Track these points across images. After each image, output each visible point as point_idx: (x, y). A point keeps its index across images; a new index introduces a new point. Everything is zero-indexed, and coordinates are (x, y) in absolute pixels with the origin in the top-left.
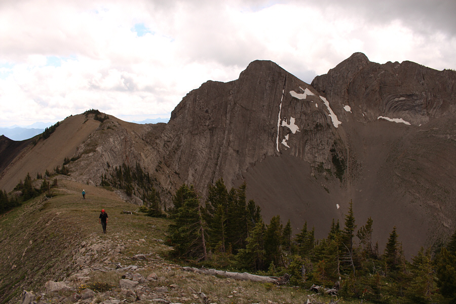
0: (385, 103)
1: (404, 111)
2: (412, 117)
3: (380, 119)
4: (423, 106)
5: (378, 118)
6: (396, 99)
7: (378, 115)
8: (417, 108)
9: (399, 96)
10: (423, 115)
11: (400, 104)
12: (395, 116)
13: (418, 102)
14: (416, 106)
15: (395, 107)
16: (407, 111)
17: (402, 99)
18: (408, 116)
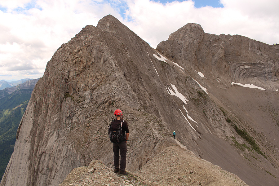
0: (233, 70)
1: (252, 78)
2: (263, 83)
3: (234, 84)
4: (272, 73)
5: (232, 84)
6: (242, 67)
7: (230, 81)
8: (266, 75)
9: (242, 64)
10: (275, 81)
11: (247, 71)
12: (245, 82)
13: (267, 70)
14: (266, 73)
15: (244, 74)
16: (256, 78)
17: (246, 67)
18: (259, 82)
